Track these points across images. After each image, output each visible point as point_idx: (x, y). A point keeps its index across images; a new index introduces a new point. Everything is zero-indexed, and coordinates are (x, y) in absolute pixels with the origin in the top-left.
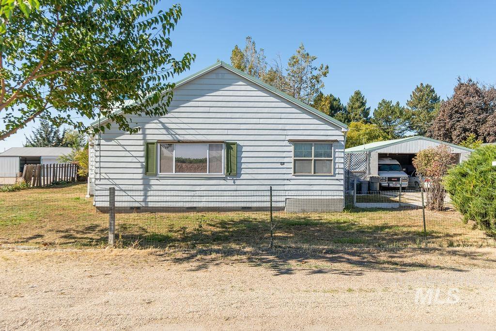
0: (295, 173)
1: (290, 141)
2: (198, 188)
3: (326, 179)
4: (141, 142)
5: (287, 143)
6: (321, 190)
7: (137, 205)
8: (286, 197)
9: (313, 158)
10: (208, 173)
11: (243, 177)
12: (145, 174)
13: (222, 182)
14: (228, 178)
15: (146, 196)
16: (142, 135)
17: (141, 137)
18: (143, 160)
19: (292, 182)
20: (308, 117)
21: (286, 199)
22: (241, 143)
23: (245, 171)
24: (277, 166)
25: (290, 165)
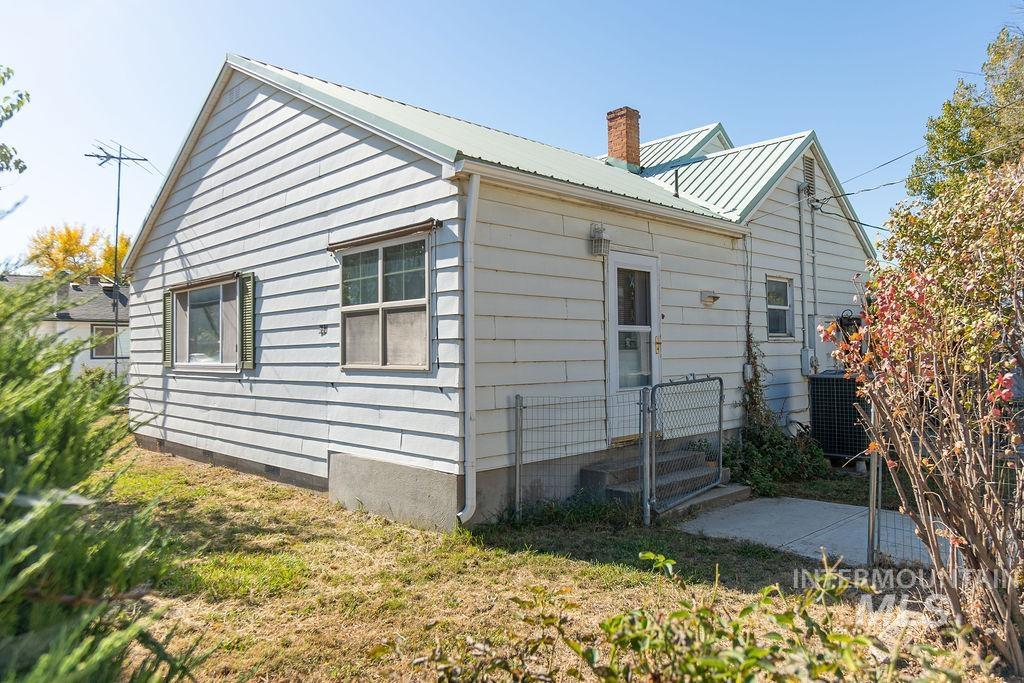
0: (344, 362)
1: (332, 248)
3: (414, 388)
5: (329, 259)
6: (402, 431)
8: (333, 447)
9: (380, 304)
10: (220, 363)
11: (266, 373)
12: (163, 363)
14: (245, 378)
15: (165, 415)
16: (162, 278)
19: (343, 394)
21: (330, 452)
22: (261, 274)
23: (266, 356)
24: (314, 337)
25: (334, 336)
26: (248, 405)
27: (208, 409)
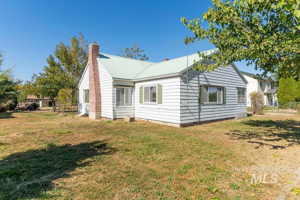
0: (238, 101)
1: (237, 88)
2: (215, 110)
3: (244, 104)
4: (197, 85)
5: (235, 88)
6: (243, 109)
7: (196, 121)
8: (236, 112)
9: (241, 95)
10: (218, 102)
11: (227, 103)
12: (199, 103)
13: (221, 106)
14: (223, 104)
15: (199, 115)
16: (198, 81)
17: (197, 82)
18: (198, 95)
19: (237, 106)
20: (240, 78)
22: (226, 88)
23: (227, 101)
24: (234, 98)
25: (237, 98)
26: (224, 109)
27: (214, 111)
